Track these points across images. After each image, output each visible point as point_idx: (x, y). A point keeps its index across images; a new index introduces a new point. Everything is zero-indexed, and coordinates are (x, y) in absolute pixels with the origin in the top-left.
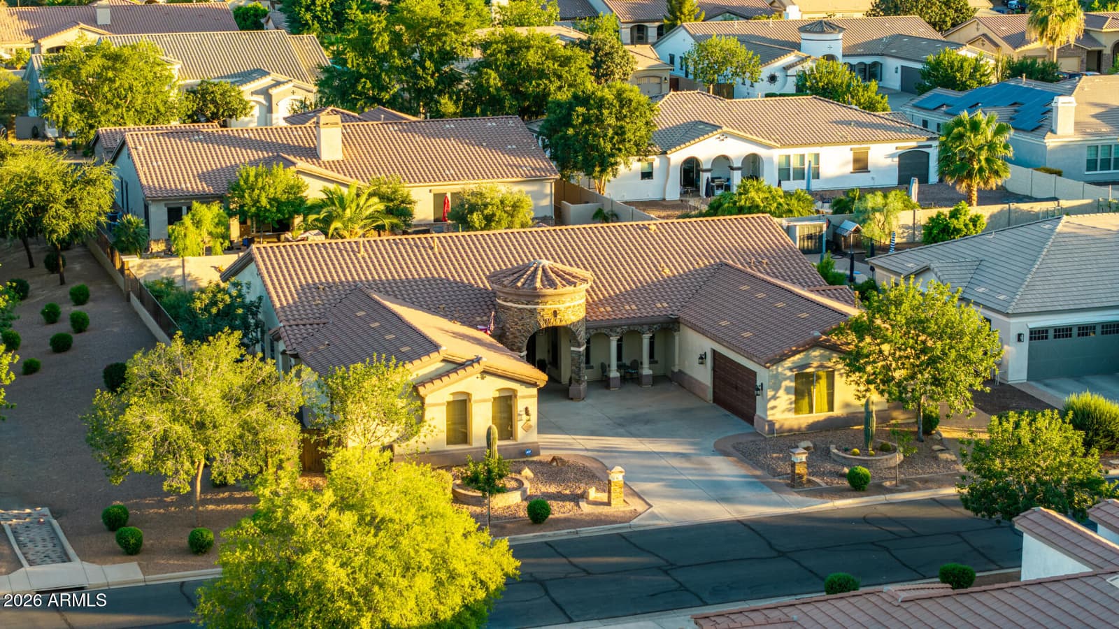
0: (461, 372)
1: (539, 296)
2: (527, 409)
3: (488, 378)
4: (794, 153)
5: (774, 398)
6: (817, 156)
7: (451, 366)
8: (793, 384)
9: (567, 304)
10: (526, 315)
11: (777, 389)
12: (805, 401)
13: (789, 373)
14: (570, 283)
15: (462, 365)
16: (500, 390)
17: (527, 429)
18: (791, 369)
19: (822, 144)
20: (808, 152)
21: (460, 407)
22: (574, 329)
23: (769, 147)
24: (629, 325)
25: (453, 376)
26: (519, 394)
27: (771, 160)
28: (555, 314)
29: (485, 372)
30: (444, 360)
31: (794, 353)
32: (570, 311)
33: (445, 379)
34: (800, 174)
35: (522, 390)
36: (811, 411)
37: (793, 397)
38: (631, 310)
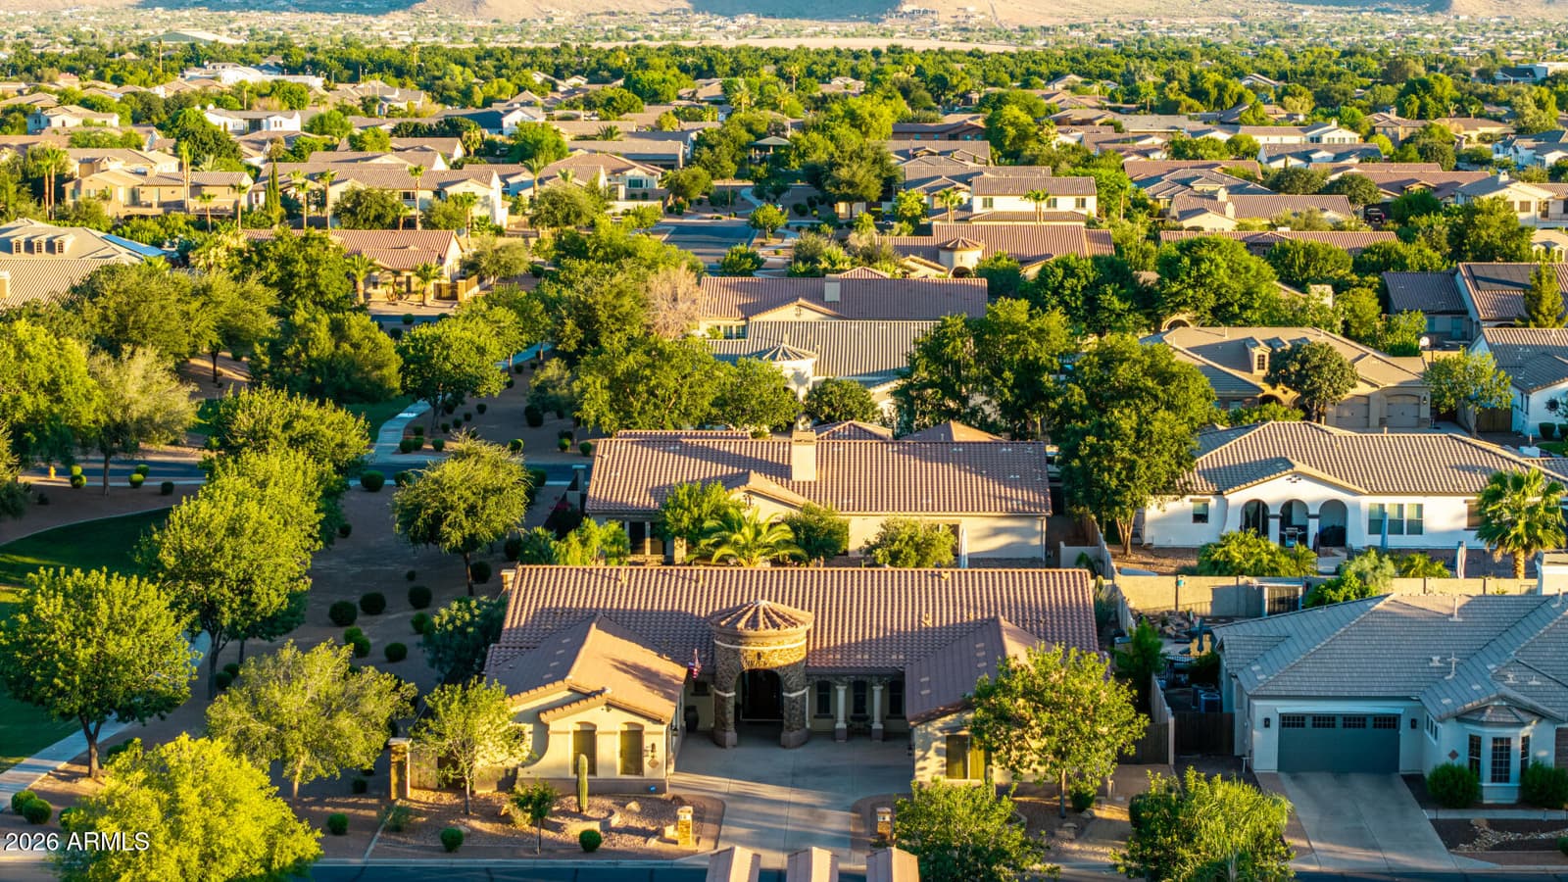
0: (583, 703)
1: (741, 637)
2: (653, 746)
3: (613, 710)
4: (1390, 502)
5: (924, 758)
6: (1420, 507)
7: (577, 696)
8: (944, 746)
9: (772, 648)
10: (731, 655)
11: (927, 749)
12: (959, 767)
13: (940, 735)
14: (775, 625)
15: (587, 696)
16: (628, 724)
17: (654, 764)
18: (941, 730)
19: (1426, 494)
20: (1409, 501)
21: (587, 739)
22: (780, 673)
23: (1355, 493)
24: (857, 675)
25: (575, 706)
26: (646, 729)
27: (1357, 507)
28: (759, 655)
29: (610, 705)
30: (570, 689)
31: (944, 714)
32: (776, 655)
33: (567, 708)
34: (1397, 527)
35: (648, 726)
36: (966, 777)
37: (944, 759)
38: (862, 659)
